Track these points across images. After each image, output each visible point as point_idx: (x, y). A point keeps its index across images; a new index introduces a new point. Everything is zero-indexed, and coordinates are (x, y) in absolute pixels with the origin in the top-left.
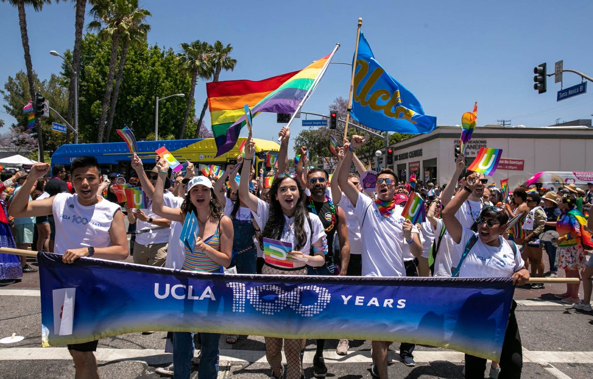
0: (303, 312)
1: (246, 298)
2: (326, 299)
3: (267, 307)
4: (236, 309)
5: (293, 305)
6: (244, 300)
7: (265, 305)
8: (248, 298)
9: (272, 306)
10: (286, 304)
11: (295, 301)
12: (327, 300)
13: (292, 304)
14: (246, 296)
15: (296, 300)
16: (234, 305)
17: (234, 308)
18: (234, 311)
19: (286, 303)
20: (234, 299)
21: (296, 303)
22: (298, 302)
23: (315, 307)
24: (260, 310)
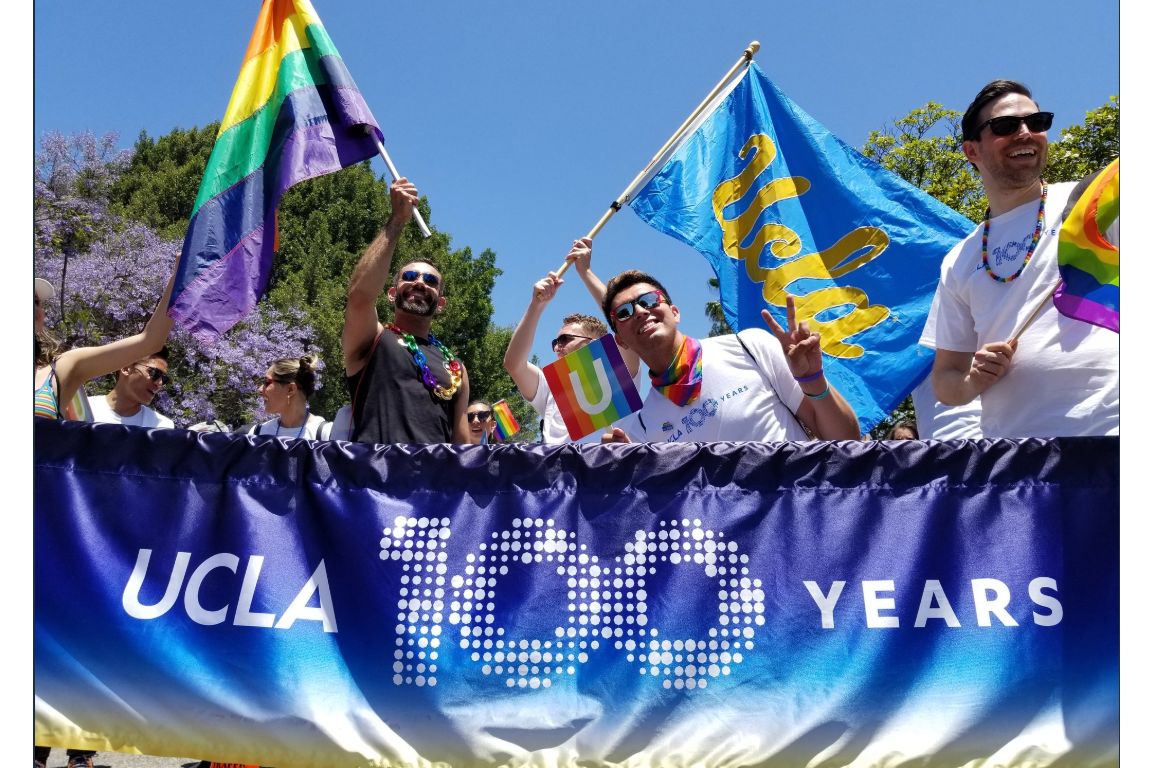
0: (667, 671)
1: (445, 623)
2: (747, 609)
3: (523, 657)
4: (405, 674)
5: (625, 638)
6: (437, 630)
7: (517, 650)
8: (454, 619)
9: (543, 651)
10: (599, 638)
11: (630, 620)
12: (753, 615)
13: (619, 633)
14: (447, 612)
15: (635, 613)
16: (398, 654)
17: (398, 667)
18: (398, 680)
19: (595, 632)
20: (400, 629)
21: (636, 627)
22: (642, 620)
23: (713, 645)
24: (499, 670)
